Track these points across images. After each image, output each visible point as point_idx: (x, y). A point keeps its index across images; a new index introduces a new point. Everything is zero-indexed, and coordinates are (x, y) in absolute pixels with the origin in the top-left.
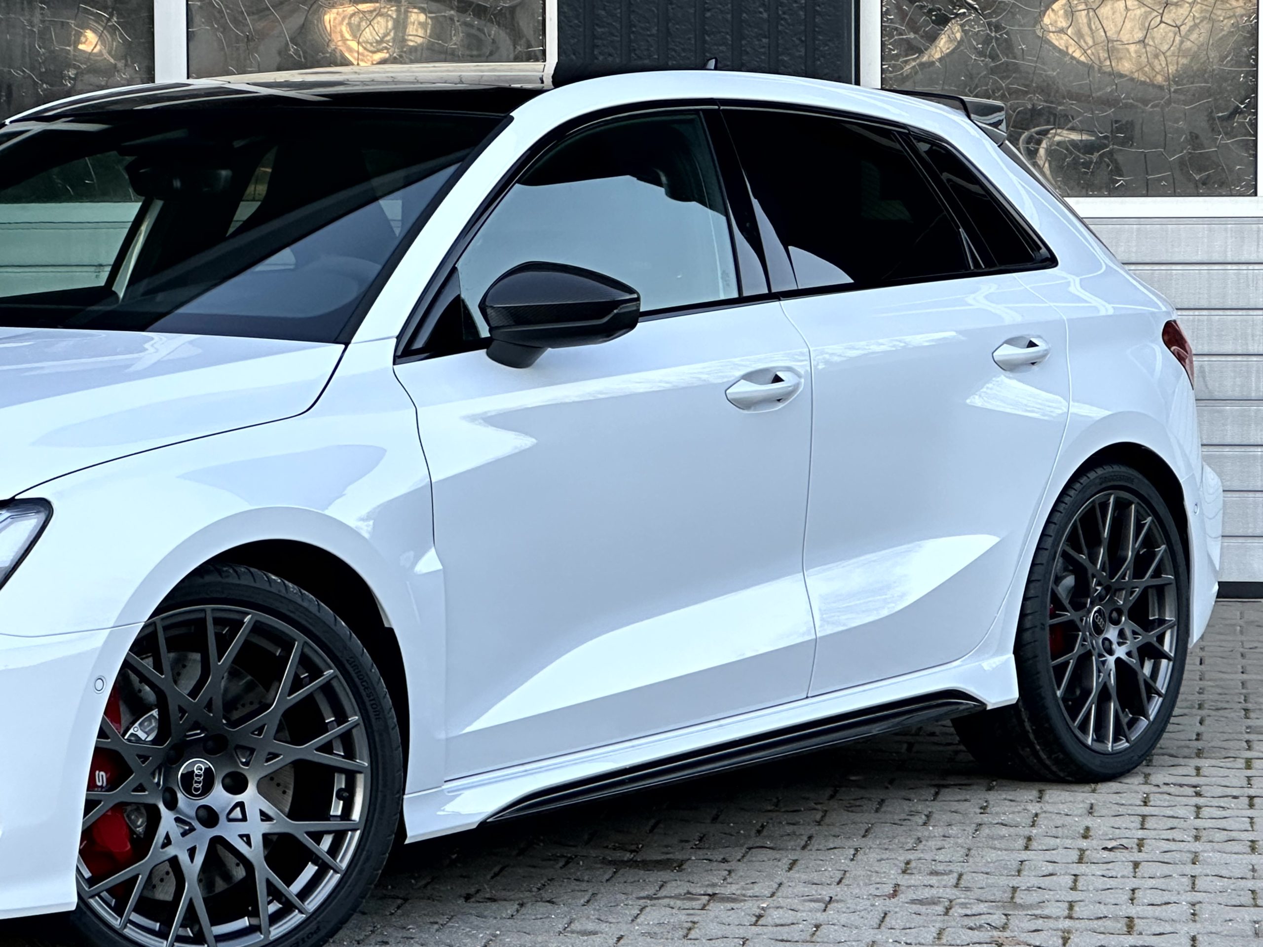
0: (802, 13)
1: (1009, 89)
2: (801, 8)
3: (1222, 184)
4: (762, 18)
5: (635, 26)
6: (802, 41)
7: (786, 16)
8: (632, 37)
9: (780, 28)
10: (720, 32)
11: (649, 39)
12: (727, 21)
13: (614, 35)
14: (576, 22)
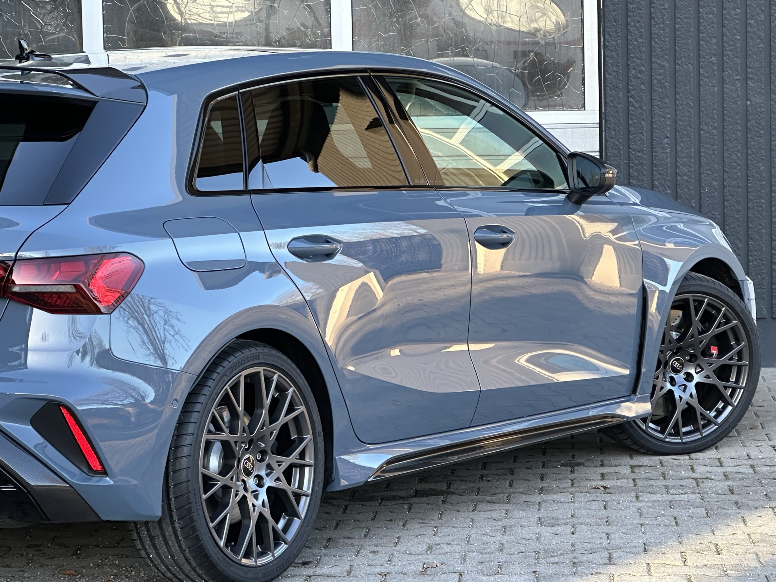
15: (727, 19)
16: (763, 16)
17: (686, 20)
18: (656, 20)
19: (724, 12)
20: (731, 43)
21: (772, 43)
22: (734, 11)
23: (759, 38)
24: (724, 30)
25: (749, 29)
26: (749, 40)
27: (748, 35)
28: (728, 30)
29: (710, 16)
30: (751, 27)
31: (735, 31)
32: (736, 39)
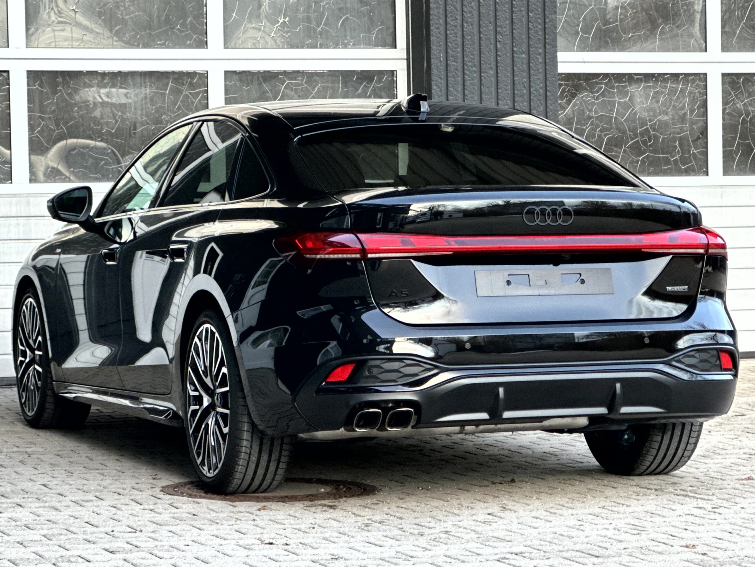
0: (541, 91)
1: (603, 127)
2: (541, 88)
3: (694, 171)
4: (524, 93)
5: (467, 96)
6: (541, 103)
7: (535, 92)
9: (532, 97)
10: (505, 99)
12: (508, 94)
14: (440, 93)
19: (516, 104)
22: (523, 103)
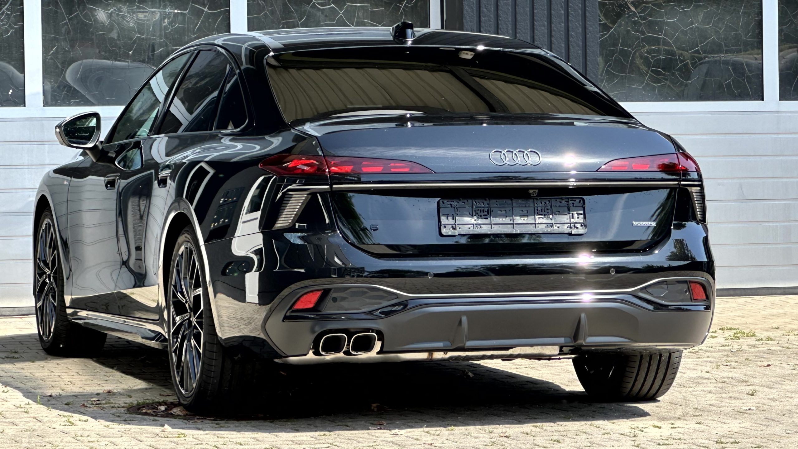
0: (580, 11)
1: (650, 49)
2: (580, 8)
3: (747, 95)
4: (561, 14)
5: (500, 17)
6: (580, 25)
7: (573, 13)
8: (499, 22)
9: (570, 18)
11: (507, 23)
12: (545, 14)
13: (490, 21)
15: (554, 31)
16: (580, 29)
17: (524, 31)
18: (502, 30)
19: (552, 25)
20: (558, 49)
21: (588, 50)
22: (560, 24)
23: (579, 46)
24: (553, 39)
25: (571, 39)
26: (571, 47)
27: (570, 43)
28: (555, 40)
29: (543, 28)
30: (572, 38)
31: (560, 40)
32: (561, 46)
